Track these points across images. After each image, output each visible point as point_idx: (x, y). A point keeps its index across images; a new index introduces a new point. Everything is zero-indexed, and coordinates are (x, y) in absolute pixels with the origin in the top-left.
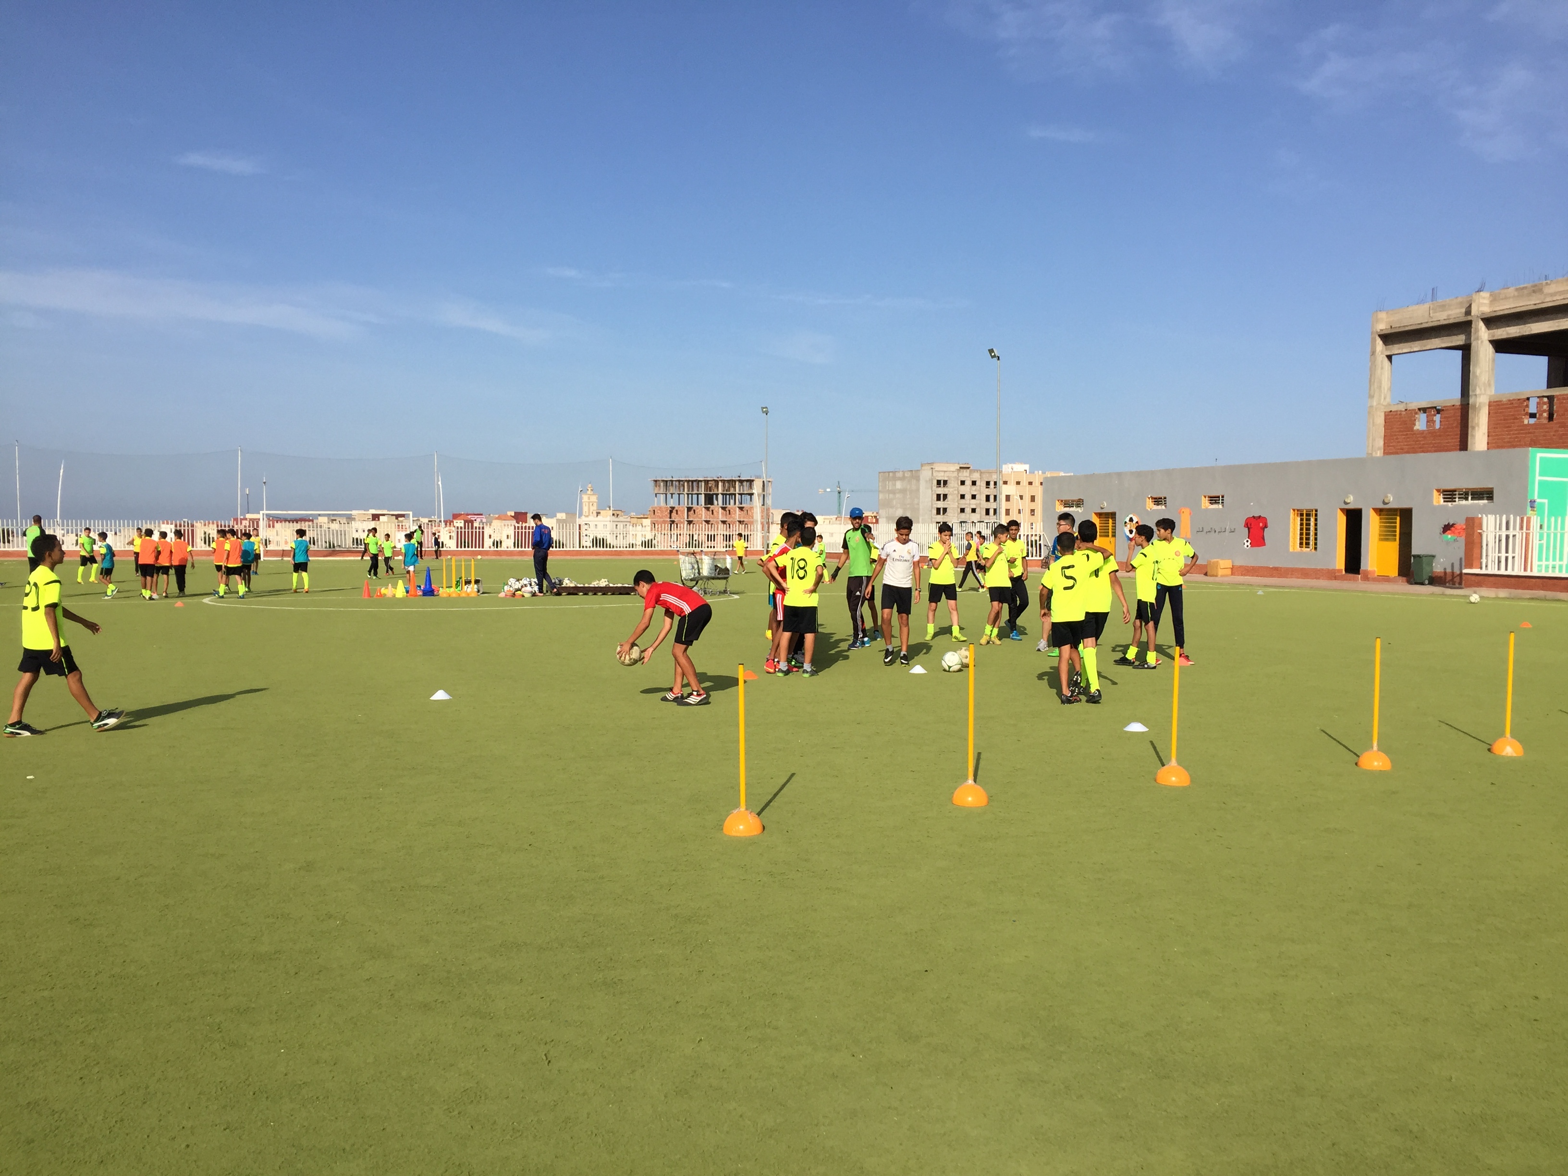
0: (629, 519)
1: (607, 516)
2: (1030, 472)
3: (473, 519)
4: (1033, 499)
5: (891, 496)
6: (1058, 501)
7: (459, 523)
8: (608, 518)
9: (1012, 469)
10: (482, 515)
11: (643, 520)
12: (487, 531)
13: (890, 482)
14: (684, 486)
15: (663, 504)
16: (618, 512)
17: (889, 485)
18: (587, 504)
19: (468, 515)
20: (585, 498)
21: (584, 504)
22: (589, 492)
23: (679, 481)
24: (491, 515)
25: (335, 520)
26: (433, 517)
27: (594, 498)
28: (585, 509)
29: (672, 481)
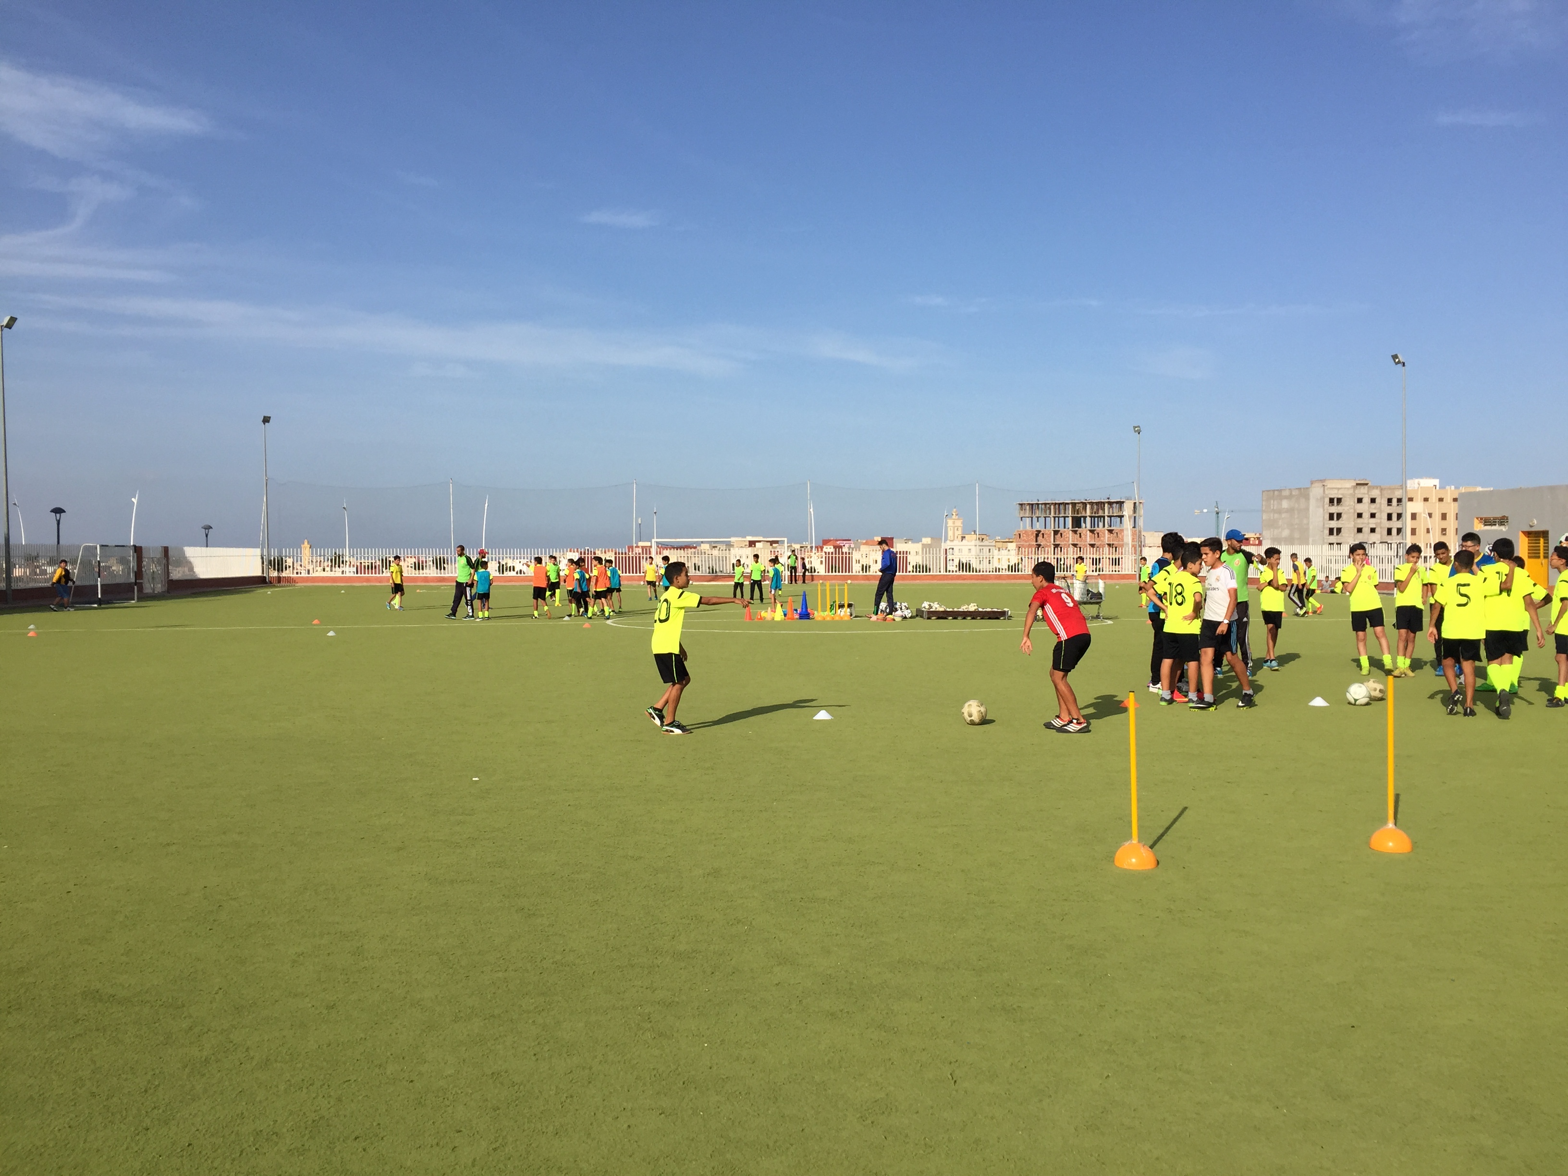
0: (994, 544)
1: (972, 541)
2: (1440, 488)
3: (842, 545)
4: (1444, 517)
5: (1276, 516)
6: (1477, 518)
7: (829, 549)
8: (973, 543)
9: (1419, 484)
10: (850, 540)
11: (1009, 544)
12: (856, 556)
13: (1276, 502)
14: (1050, 509)
15: (1028, 528)
16: (983, 537)
17: (1274, 504)
18: (952, 528)
19: (837, 540)
20: (950, 523)
21: (949, 528)
22: (954, 517)
23: (1045, 504)
24: (859, 541)
25: (716, 547)
26: (804, 543)
27: (959, 523)
28: (950, 533)
29: (1038, 504)
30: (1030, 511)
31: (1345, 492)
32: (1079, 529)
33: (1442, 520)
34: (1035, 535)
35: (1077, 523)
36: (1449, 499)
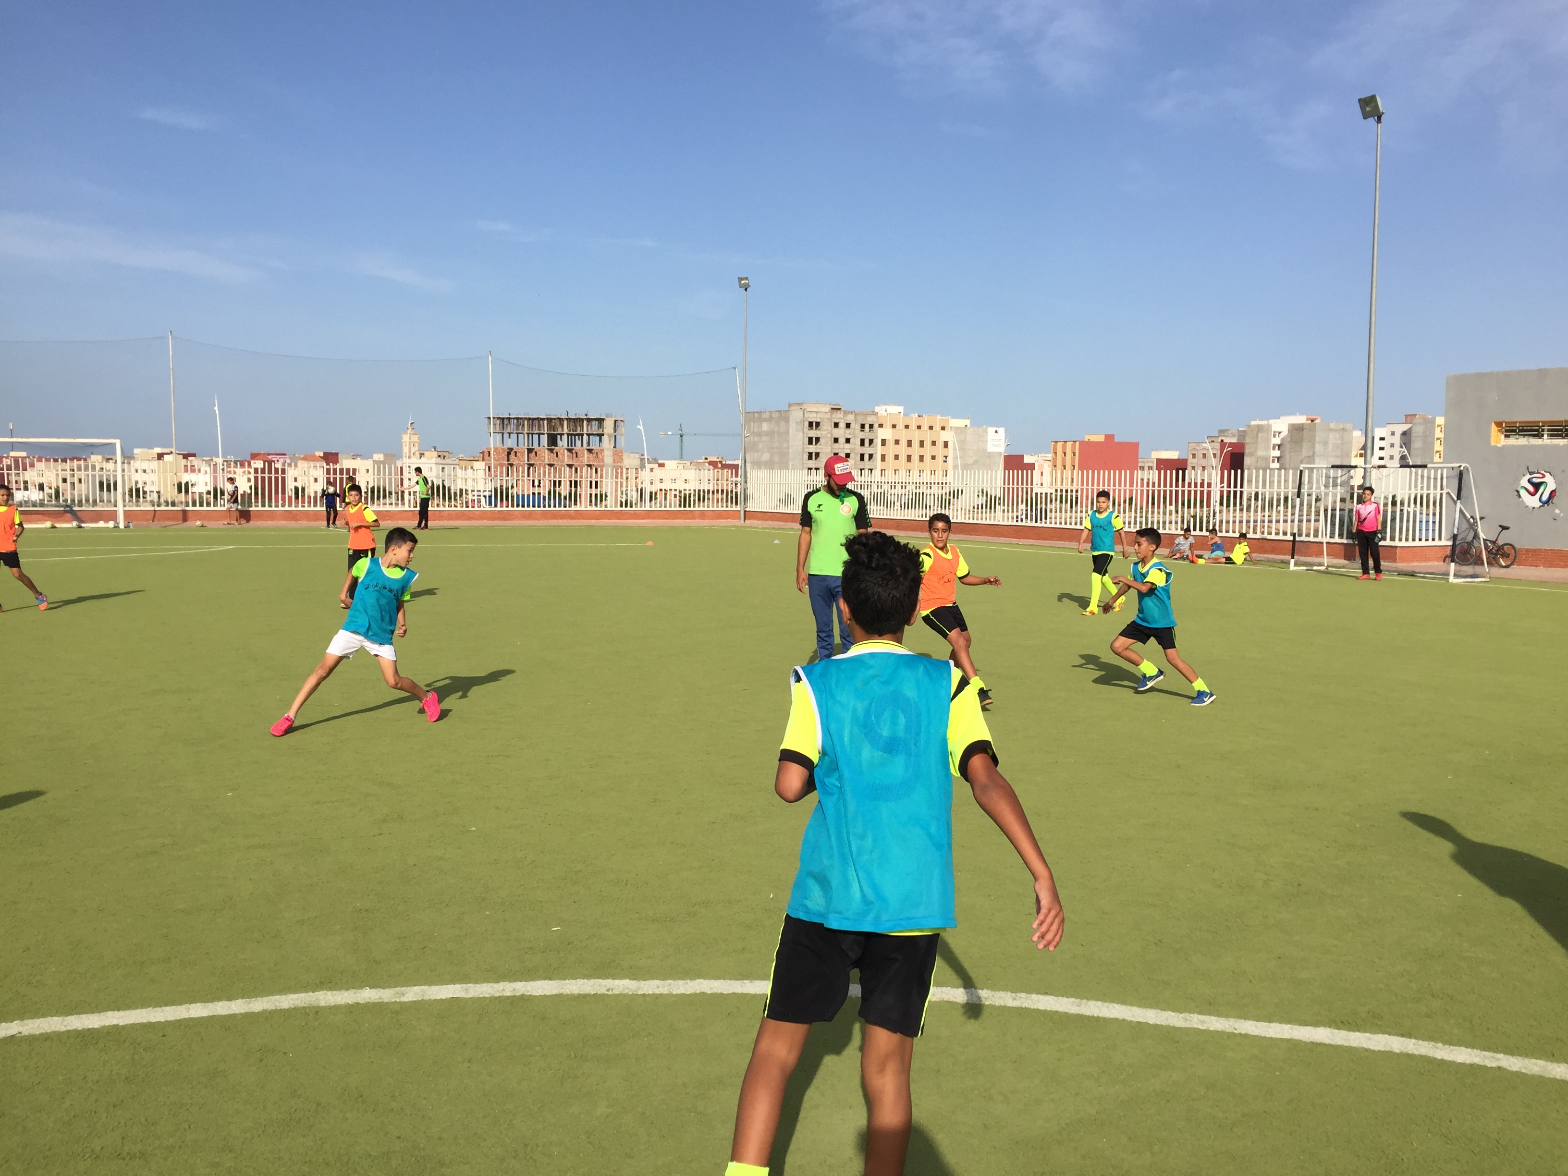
1: (432, 458)
2: (904, 415)
3: (275, 459)
5: (756, 439)
7: (259, 464)
8: (434, 460)
9: (886, 411)
10: (285, 455)
11: (474, 462)
12: (291, 473)
13: (756, 424)
14: (523, 425)
15: (499, 445)
16: (445, 454)
17: (754, 427)
18: (408, 444)
19: (269, 454)
20: (406, 438)
21: (404, 444)
22: (409, 431)
23: (518, 419)
24: (297, 455)
25: (112, 459)
27: (415, 438)
28: (406, 450)
29: (509, 419)
30: (501, 426)
31: (823, 416)
32: (556, 448)
33: (908, 446)
34: (506, 453)
35: (553, 440)
36: (913, 427)
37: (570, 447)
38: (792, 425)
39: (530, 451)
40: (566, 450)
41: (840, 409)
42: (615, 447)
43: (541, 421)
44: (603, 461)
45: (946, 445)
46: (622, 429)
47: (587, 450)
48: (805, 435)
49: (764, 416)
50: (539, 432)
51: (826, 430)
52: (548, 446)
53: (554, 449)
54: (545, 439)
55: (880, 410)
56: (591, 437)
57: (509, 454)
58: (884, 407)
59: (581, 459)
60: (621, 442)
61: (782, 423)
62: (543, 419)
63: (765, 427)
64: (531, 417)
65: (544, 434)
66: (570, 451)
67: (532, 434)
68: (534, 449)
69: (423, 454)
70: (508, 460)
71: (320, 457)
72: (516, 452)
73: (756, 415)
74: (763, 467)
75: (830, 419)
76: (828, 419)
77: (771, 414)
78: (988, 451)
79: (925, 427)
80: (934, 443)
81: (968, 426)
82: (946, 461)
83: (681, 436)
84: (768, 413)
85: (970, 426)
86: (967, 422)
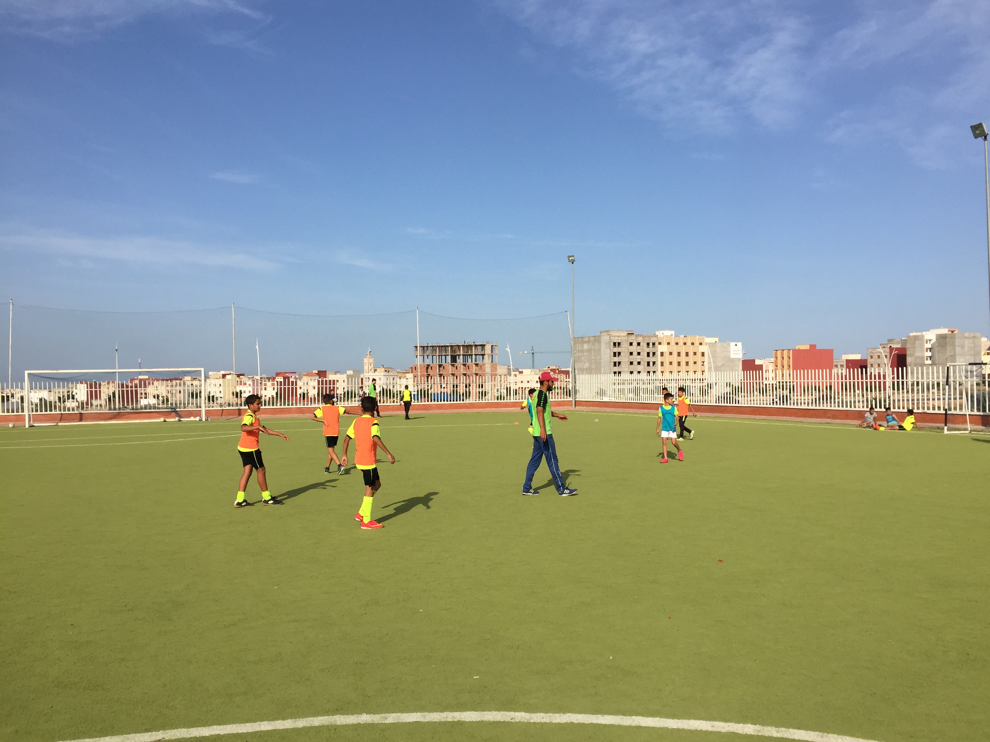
1: (381, 372)
2: (675, 336)
3: (290, 376)
4: (679, 354)
5: (580, 354)
7: (280, 379)
8: (383, 374)
9: (663, 334)
10: (296, 373)
11: (407, 374)
12: (300, 384)
14: (436, 350)
15: (422, 363)
16: (389, 369)
17: (579, 347)
18: (367, 364)
19: (286, 373)
20: (366, 360)
22: (368, 356)
23: (433, 347)
27: (371, 360)
28: (366, 368)
29: (427, 347)
30: (423, 352)
31: (622, 339)
32: (456, 364)
33: (678, 356)
34: (426, 368)
35: (454, 359)
36: (681, 343)
37: (464, 363)
38: (603, 345)
39: (440, 366)
40: (462, 365)
41: (633, 334)
42: (492, 362)
43: (447, 348)
44: (485, 371)
45: (703, 354)
46: (496, 351)
47: (475, 364)
48: (611, 351)
49: (585, 340)
50: (445, 354)
51: (625, 347)
52: (451, 363)
53: (454, 365)
54: (449, 358)
55: (659, 333)
56: (477, 356)
57: (427, 368)
58: (661, 332)
59: (471, 370)
60: (496, 359)
61: (597, 344)
62: (448, 346)
63: (586, 346)
64: (441, 345)
65: (448, 355)
66: (464, 365)
67: (442, 356)
68: (442, 365)
69: (376, 370)
70: (427, 372)
71: (316, 373)
72: (431, 367)
73: (580, 339)
74: (585, 372)
75: (627, 341)
76: (626, 340)
77: (589, 339)
78: (731, 357)
79: (689, 344)
80: (695, 354)
81: (717, 342)
82: (703, 365)
83: (533, 354)
84: (587, 338)
85: (719, 341)
86: (717, 339)
